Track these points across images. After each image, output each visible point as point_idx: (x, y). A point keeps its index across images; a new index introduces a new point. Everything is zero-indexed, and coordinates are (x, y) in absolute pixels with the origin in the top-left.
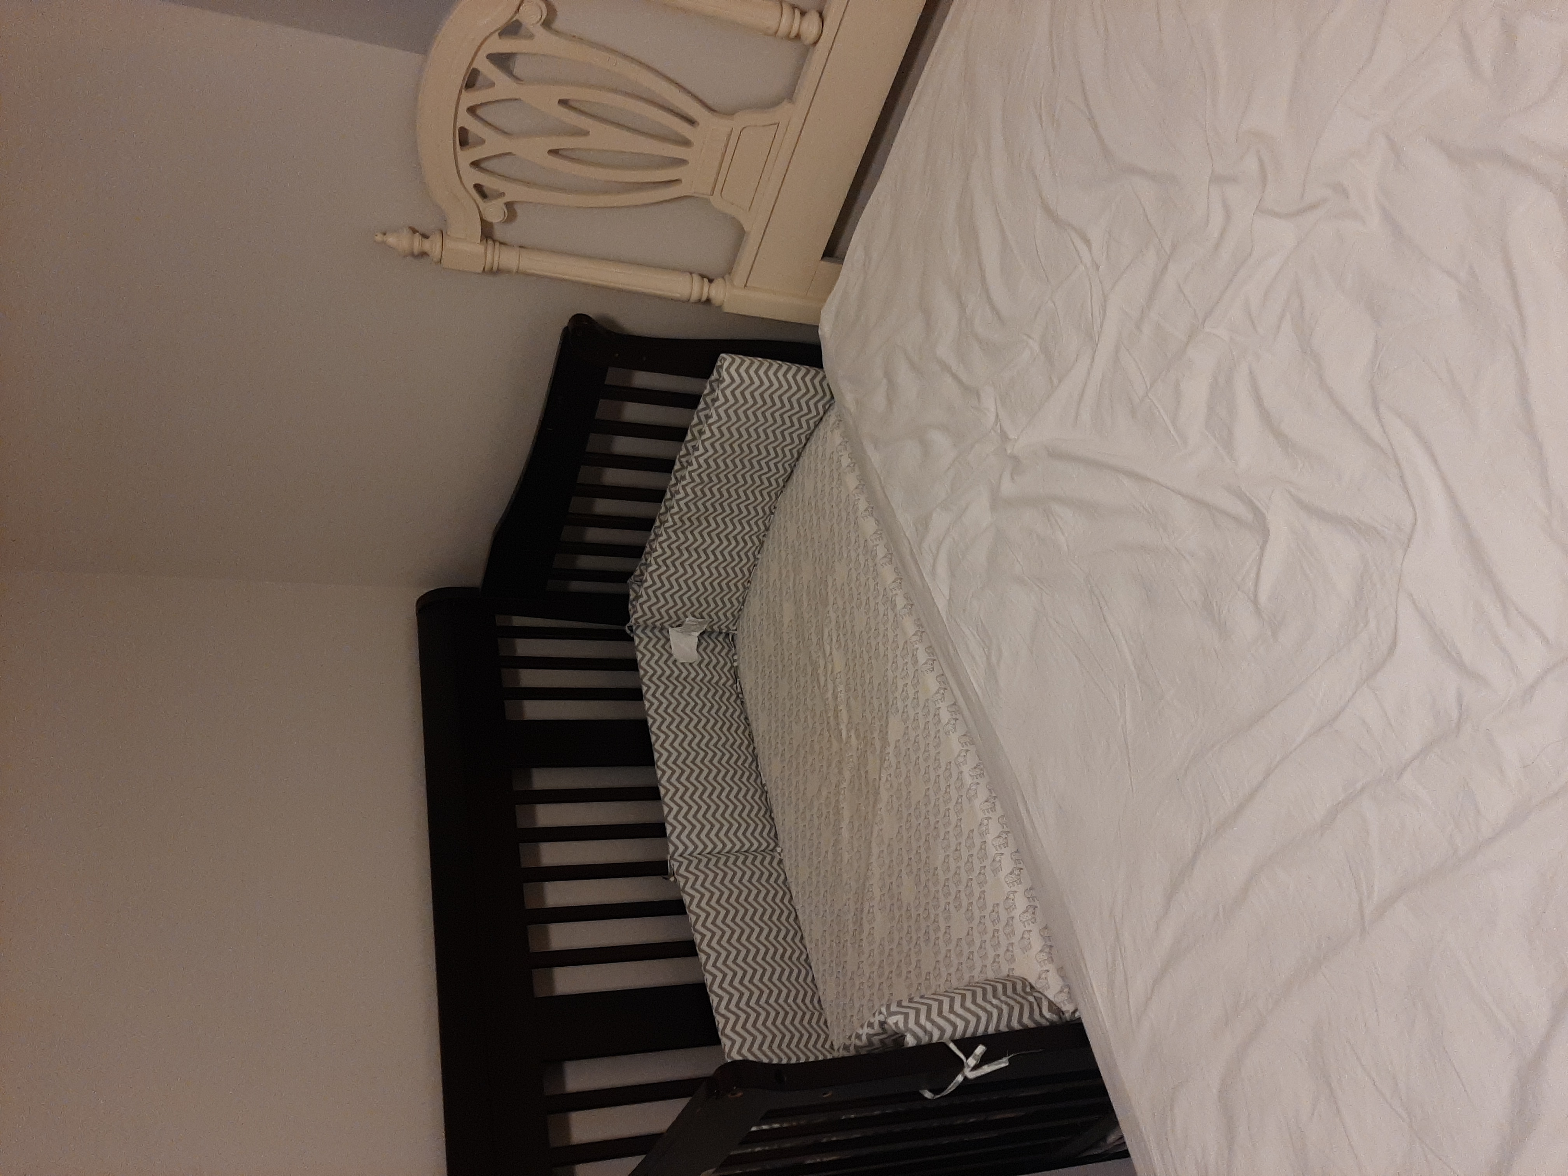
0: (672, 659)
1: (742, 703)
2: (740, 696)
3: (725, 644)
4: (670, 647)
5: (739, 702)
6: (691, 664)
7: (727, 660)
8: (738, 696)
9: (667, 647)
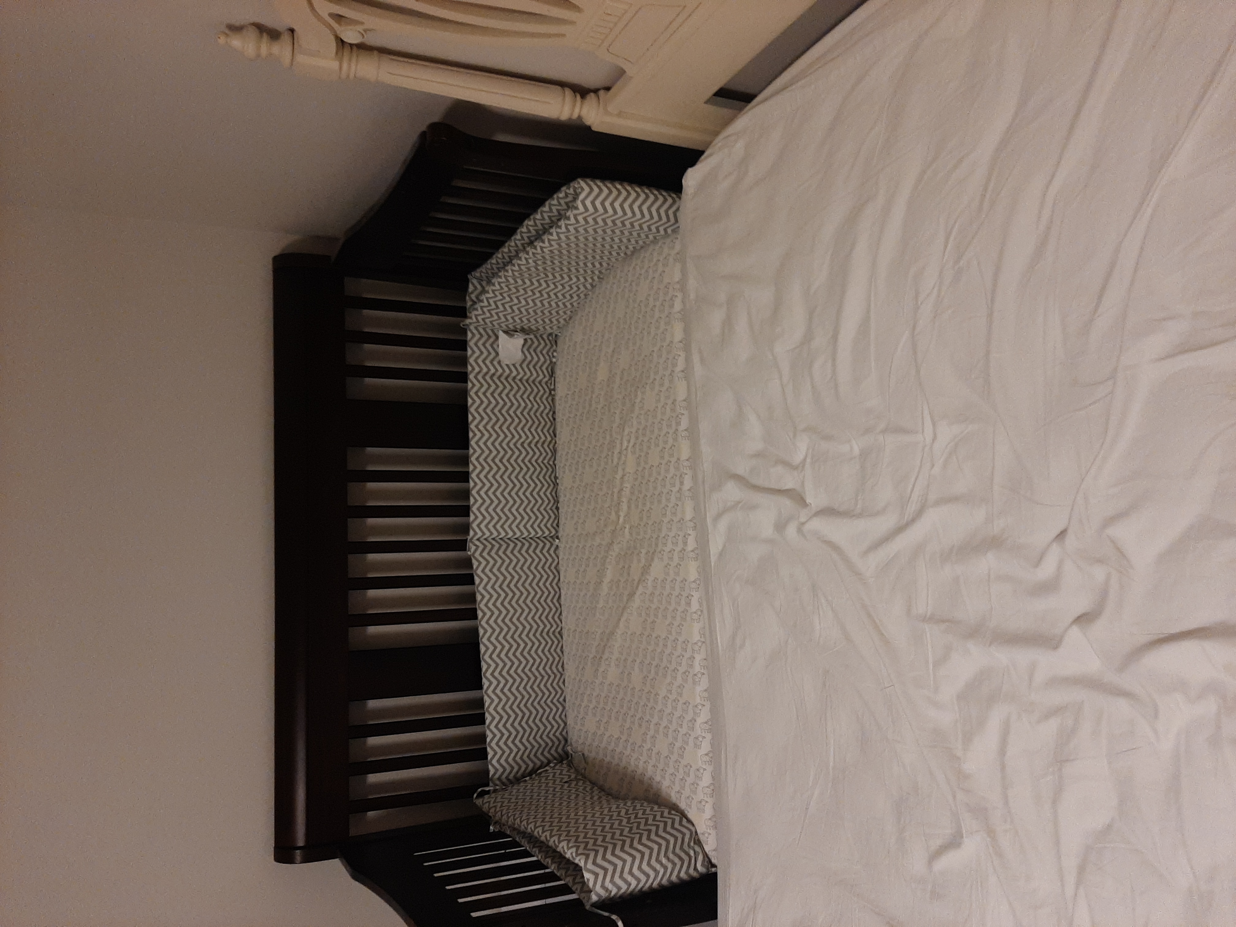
0: (497, 360)
1: (553, 400)
2: (553, 392)
3: (547, 341)
4: (498, 346)
5: (550, 399)
6: (514, 365)
7: (547, 357)
8: (550, 393)
9: (495, 346)
